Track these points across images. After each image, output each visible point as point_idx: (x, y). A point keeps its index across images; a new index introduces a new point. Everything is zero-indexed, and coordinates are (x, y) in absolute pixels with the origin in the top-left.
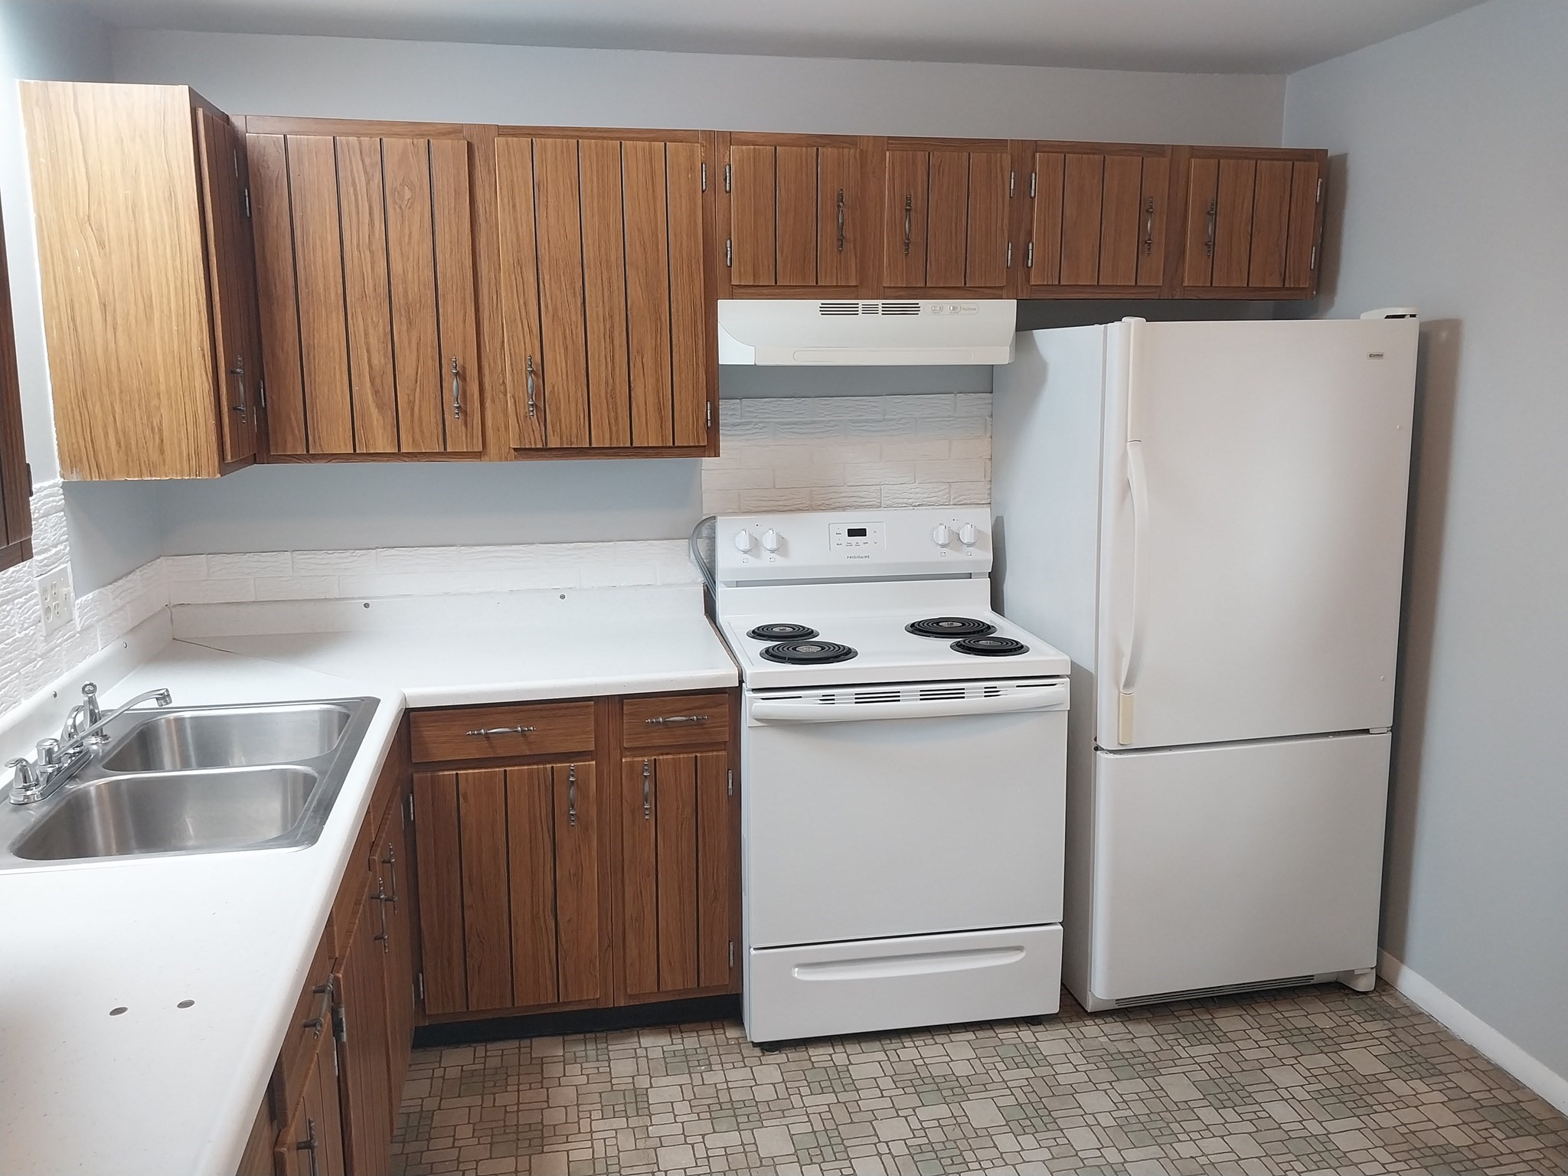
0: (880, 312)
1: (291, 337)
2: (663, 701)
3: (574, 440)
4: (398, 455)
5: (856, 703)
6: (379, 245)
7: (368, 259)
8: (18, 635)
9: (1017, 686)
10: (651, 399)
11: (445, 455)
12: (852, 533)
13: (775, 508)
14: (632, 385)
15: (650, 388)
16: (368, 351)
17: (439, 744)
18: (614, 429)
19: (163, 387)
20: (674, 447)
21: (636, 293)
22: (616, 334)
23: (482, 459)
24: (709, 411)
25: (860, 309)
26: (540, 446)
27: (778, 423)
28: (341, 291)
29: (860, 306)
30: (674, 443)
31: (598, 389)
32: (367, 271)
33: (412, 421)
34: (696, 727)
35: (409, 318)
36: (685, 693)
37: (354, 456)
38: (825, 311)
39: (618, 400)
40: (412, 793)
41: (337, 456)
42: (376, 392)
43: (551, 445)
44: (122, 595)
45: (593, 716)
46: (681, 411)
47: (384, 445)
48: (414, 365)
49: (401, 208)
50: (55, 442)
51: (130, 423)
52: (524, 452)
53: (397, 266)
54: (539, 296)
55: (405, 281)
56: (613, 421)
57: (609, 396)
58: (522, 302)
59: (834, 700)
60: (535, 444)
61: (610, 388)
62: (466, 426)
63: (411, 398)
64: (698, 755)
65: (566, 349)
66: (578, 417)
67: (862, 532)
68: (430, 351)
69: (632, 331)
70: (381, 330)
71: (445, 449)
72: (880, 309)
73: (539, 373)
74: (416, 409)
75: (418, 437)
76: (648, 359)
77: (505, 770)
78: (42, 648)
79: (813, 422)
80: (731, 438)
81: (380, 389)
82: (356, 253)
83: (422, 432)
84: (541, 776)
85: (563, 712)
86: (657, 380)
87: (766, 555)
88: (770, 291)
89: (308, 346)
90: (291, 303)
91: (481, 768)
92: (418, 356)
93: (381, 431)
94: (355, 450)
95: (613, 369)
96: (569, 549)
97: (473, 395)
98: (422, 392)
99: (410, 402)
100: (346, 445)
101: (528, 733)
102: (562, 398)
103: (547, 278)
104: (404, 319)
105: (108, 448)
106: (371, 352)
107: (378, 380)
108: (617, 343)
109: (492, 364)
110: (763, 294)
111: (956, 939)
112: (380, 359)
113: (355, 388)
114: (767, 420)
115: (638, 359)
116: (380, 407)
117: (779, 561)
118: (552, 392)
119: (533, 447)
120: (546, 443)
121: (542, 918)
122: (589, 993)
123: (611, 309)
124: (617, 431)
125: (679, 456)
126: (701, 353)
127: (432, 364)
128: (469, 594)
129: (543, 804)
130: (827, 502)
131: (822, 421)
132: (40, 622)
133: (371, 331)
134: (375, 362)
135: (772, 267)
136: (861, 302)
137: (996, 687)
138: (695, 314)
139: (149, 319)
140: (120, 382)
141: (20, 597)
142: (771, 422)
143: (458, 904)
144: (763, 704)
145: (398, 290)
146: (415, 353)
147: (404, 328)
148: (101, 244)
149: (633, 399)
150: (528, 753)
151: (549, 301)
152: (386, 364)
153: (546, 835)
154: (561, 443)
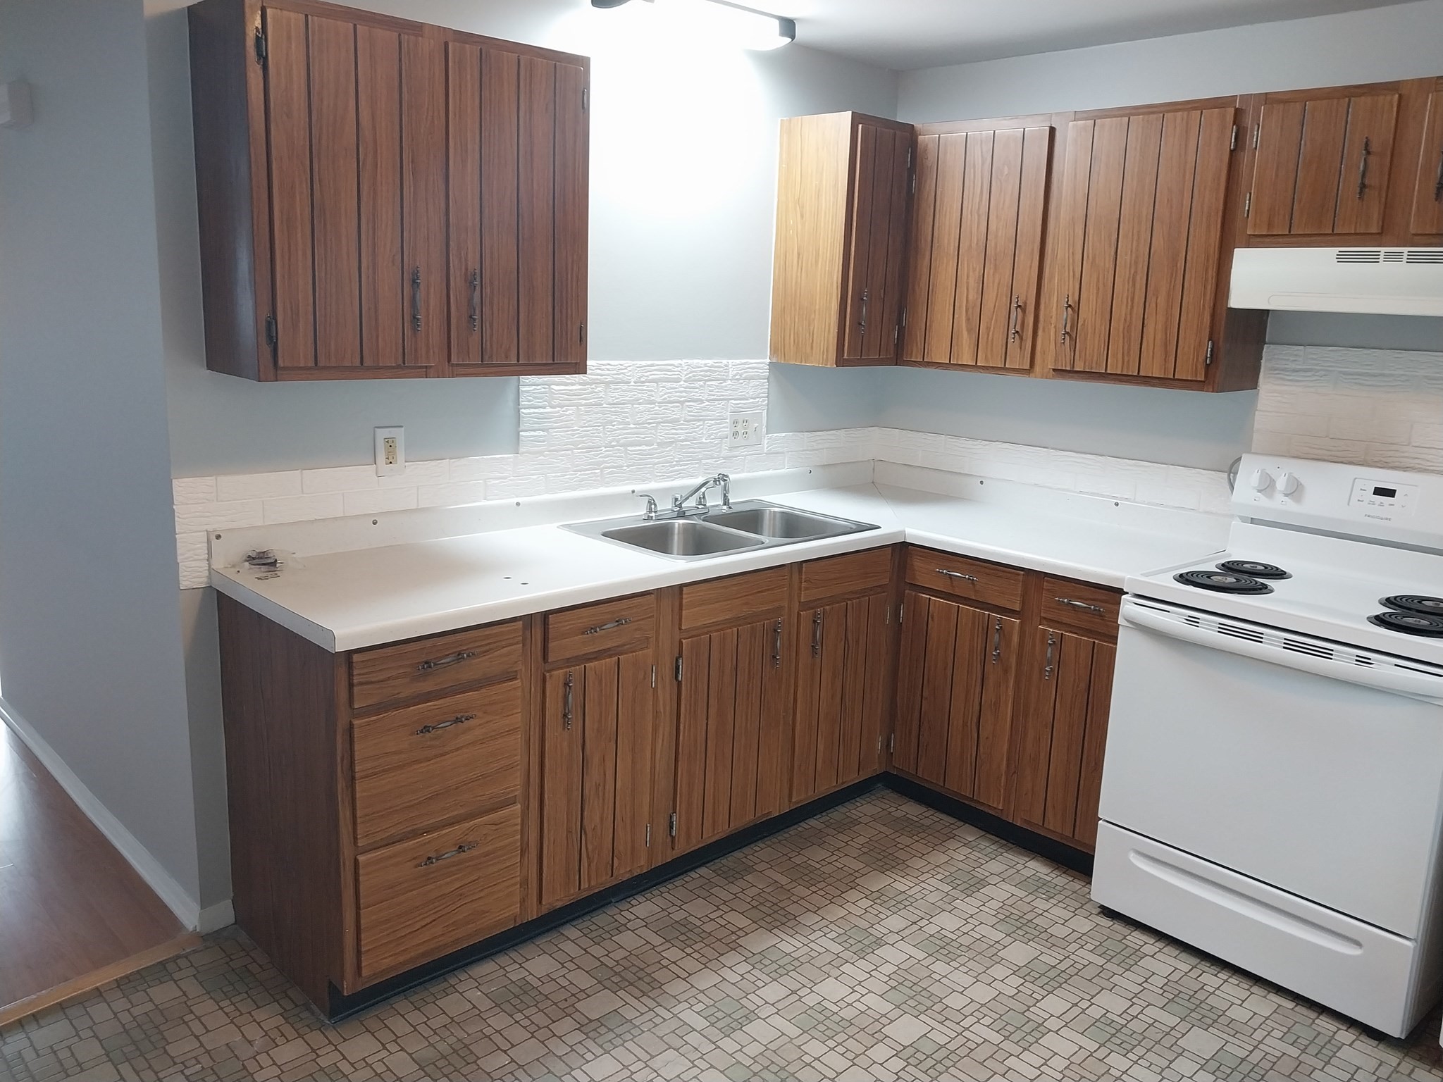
0: (1405, 260)
1: (924, 278)
2: (1074, 587)
3: (1094, 365)
4: (975, 367)
5: (1219, 632)
6: (984, 210)
7: (976, 219)
8: (704, 441)
9: (1396, 665)
10: (1159, 336)
11: (1004, 369)
12: (1379, 491)
13: (1326, 458)
14: (1146, 322)
15: (1160, 326)
16: (967, 289)
17: (923, 573)
18: (1126, 359)
19: (817, 307)
20: (1174, 379)
21: (1158, 243)
22: (1138, 278)
23: (1031, 375)
24: (1209, 349)
25: (1382, 257)
26: (1068, 368)
27: (1340, 372)
28: (957, 245)
29: (1382, 254)
30: (1174, 376)
31: (1117, 324)
32: (974, 227)
33: (987, 342)
34: (1096, 617)
35: (995, 265)
36: (1102, 587)
37: (949, 366)
38: (1341, 259)
39: (1133, 334)
40: (903, 603)
41: (941, 365)
42: (968, 319)
43: (1077, 369)
44: (820, 441)
45: (1021, 583)
46: (1184, 348)
47: (967, 359)
48: (994, 301)
49: (1000, 181)
50: (769, 337)
51: (801, 329)
52: (1059, 372)
53: (992, 227)
54: (1084, 244)
55: (996, 236)
56: (1126, 352)
57: (1126, 330)
58: (1071, 251)
59: (1198, 623)
60: (1065, 366)
61: (1128, 323)
62: (1021, 348)
63: (989, 325)
64: (1096, 641)
65: (1098, 289)
66: (1099, 347)
67: (1390, 493)
68: (1006, 290)
69: (1152, 276)
70: (977, 273)
71: (1005, 365)
72: (1405, 257)
73: (1075, 308)
74: (991, 333)
75: (989, 356)
76: (1162, 300)
77: (959, 606)
78: (725, 453)
79: (1383, 375)
80: (1289, 383)
81: (971, 318)
82: (969, 216)
83: (992, 350)
84: (981, 618)
85: (1000, 574)
86: (1167, 319)
87: (1279, 497)
88: (1286, 239)
89: (933, 284)
90: (928, 254)
91: (945, 600)
92: (998, 292)
93: (967, 348)
94: (950, 361)
95: (1132, 307)
96: (1131, 466)
97: (1028, 325)
98: (996, 320)
99: (987, 328)
100: (945, 358)
101: (976, 583)
102: (1090, 331)
103: (1091, 232)
104: (992, 266)
105: (790, 343)
106: (969, 292)
107: (970, 310)
108: (1138, 286)
109: (1047, 301)
110: (1279, 243)
111: (1274, 894)
112: (974, 295)
113: (956, 316)
114: (1330, 369)
115: (1154, 300)
116: (969, 331)
117: (1290, 505)
118: (1083, 325)
119: (1064, 368)
120: (1073, 367)
121: (969, 726)
122: (995, 802)
123: (1137, 257)
124: (1128, 361)
125: (1181, 388)
126: (1208, 297)
127: (1006, 300)
128: (1050, 488)
129: (980, 640)
130: (1384, 460)
131: (1392, 375)
132: (727, 438)
133: (971, 273)
134: (971, 297)
135: (1287, 218)
136: (1383, 250)
137: (1369, 659)
138: (1208, 260)
139: (817, 262)
140: (800, 302)
141: (712, 420)
142: (1334, 371)
143: (919, 692)
144: (1133, 608)
145: (991, 244)
146: (996, 291)
147: (992, 271)
148: (802, 217)
149: (1144, 336)
150: (974, 598)
151: (1091, 251)
152: (977, 299)
153: (979, 665)
154: (1084, 368)
